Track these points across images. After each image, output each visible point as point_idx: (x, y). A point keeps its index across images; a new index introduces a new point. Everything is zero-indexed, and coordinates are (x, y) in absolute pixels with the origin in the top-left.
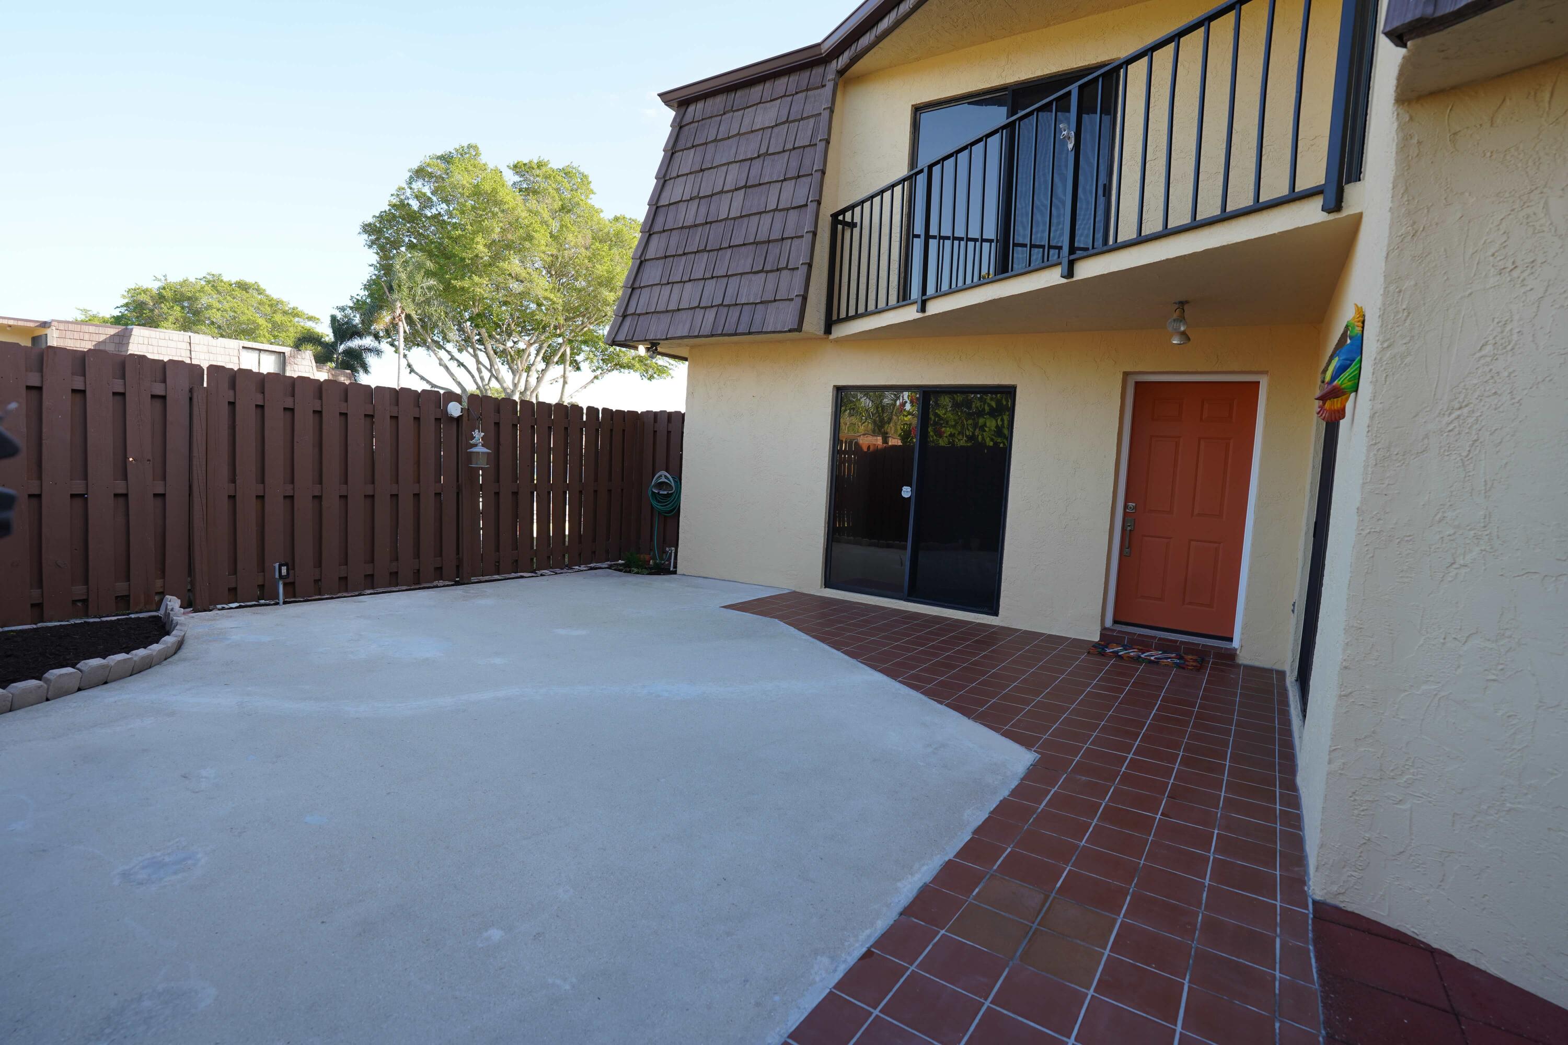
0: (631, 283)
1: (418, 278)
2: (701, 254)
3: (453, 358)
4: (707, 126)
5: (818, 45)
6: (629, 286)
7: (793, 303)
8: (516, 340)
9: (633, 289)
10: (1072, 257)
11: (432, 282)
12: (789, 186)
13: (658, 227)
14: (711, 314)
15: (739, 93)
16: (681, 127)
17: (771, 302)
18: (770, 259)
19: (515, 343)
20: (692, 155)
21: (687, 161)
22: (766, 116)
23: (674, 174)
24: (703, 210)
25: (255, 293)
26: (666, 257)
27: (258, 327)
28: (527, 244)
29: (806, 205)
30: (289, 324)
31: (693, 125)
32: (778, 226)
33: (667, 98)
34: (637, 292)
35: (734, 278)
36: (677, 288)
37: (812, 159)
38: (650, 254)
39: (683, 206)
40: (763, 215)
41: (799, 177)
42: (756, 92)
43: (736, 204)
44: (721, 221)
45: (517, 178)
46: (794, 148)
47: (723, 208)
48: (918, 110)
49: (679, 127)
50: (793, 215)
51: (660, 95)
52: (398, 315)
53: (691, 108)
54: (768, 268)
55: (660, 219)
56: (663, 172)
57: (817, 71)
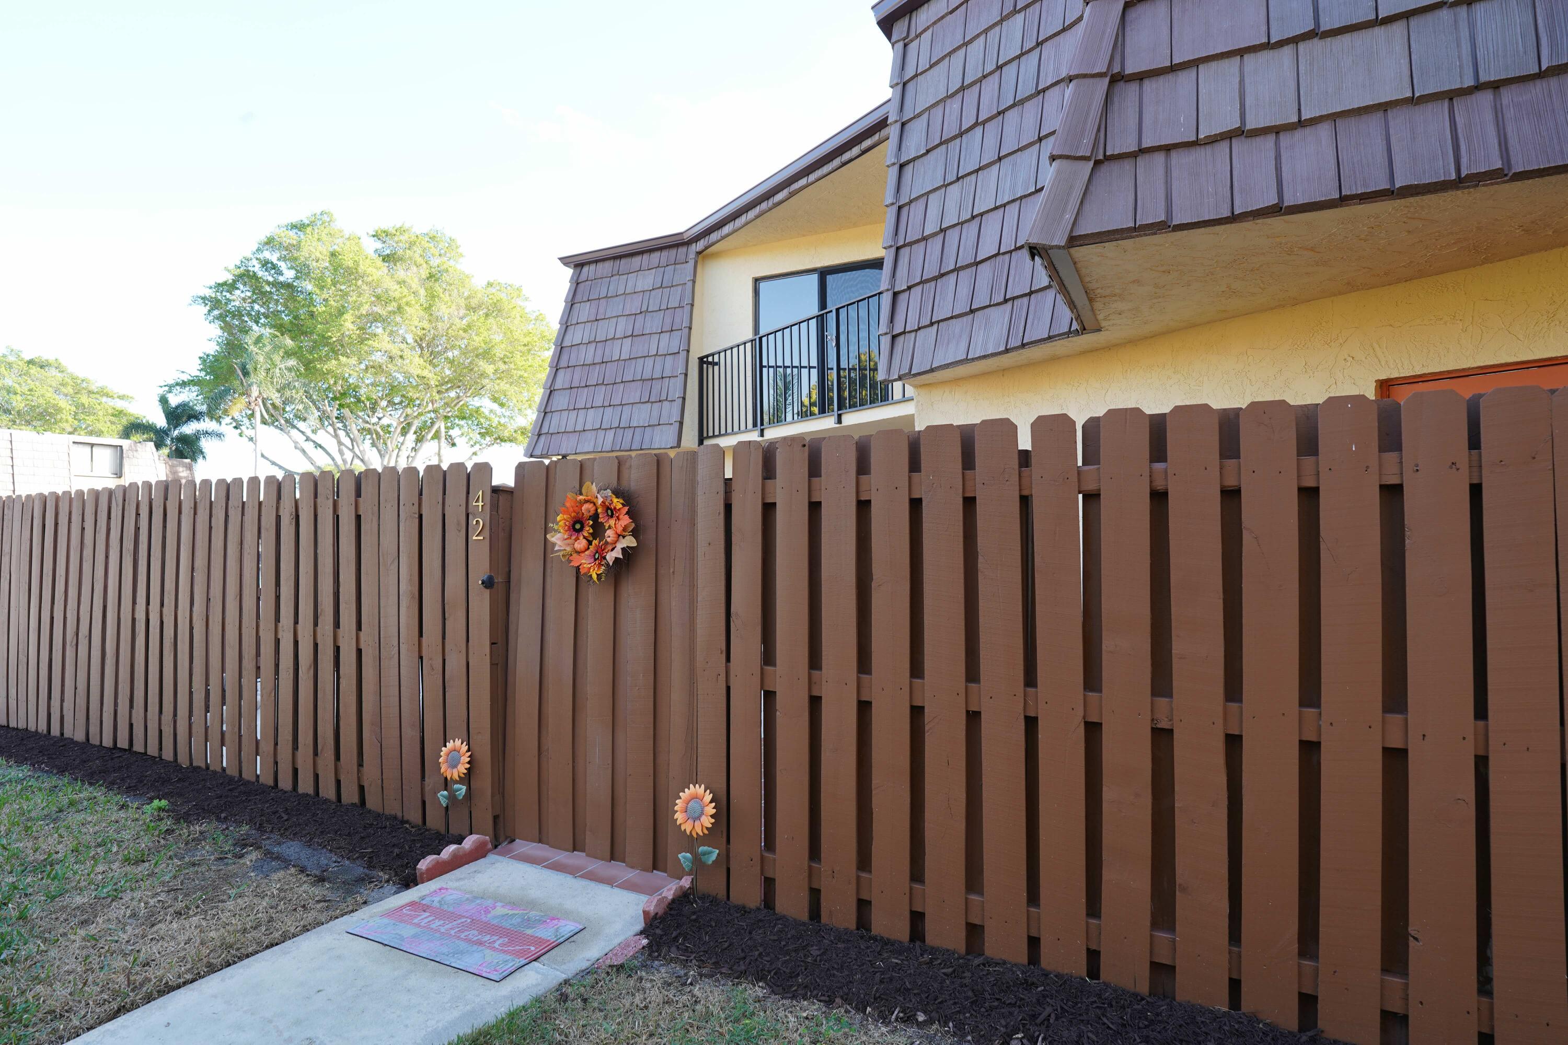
0: (543, 408)
1: (277, 358)
2: (599, 387)
3: (308, 439)
4: (599, 285)
5: (682, 233)
6: (542, 411)
7: (672, 427)
8: (381, 415)
9: (545, 413)
10: (840, 412)
11: (292, 362)
12: (665, 337)
13: (563, 363)
14: (610, 434)
15: (623, 261)
16: (578, 284)
17: (656, 425)
18: (654, 392)
19: (380, 419)
20: (588, 307)
21: (584, 311)
22: (646, 281)
23: (574, 322)
24: (599, 352)
25: (53, 372)
26: (571, 388)
27: (59, 410)
28: (398, 319)
29: (679, 353)
30: (99, 407)
31: (587, 283)
32: (658, 368)
33: (565, 261)
34: (549, 415)
35: (627, 406)
36: (582, 412)
37: (681, 318)
38: (558, 385)
39: (583, 347)
40: (647, 358)
41: (672, 330)
42: (636, 261)
43: (626, 349)
44: (615, 361)
45: (379, 245)
46: (667, 309)
47: (615, 351)
48: (757, 281)
49: (576, 283)
50: (669, 359)
51: (560, 259)
52: (254, 399)
53: (585, 269)
54: (652, 399)
55: (565, 357)
56: (565, 319)
57: (682, 250)
